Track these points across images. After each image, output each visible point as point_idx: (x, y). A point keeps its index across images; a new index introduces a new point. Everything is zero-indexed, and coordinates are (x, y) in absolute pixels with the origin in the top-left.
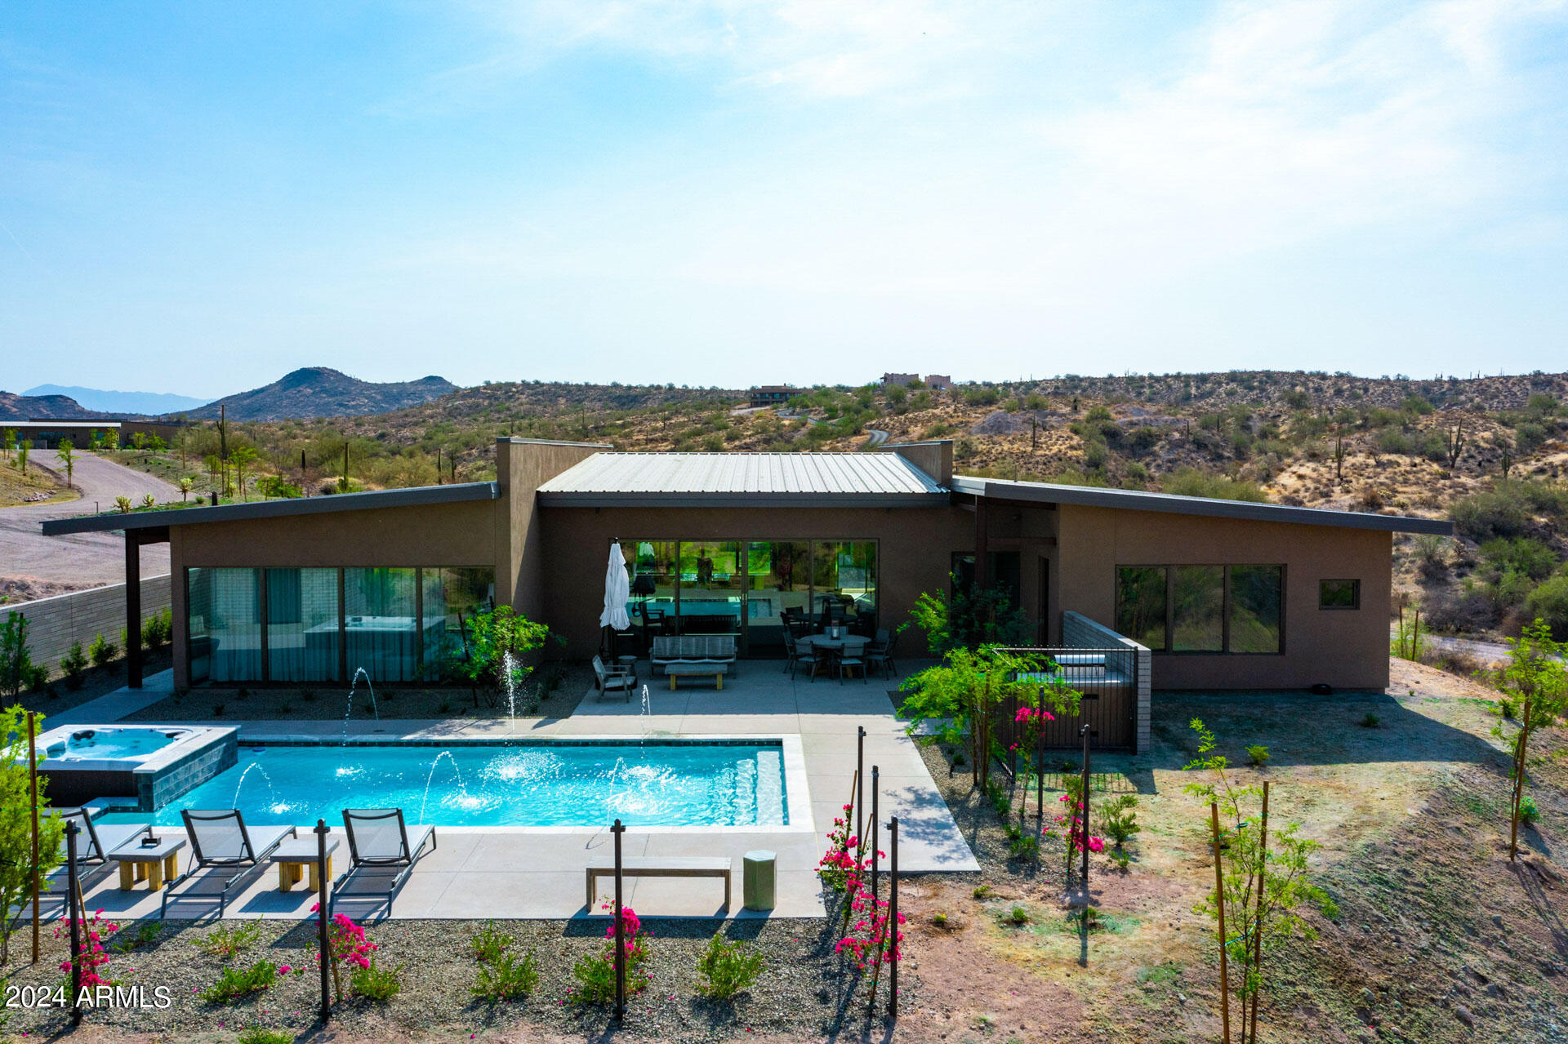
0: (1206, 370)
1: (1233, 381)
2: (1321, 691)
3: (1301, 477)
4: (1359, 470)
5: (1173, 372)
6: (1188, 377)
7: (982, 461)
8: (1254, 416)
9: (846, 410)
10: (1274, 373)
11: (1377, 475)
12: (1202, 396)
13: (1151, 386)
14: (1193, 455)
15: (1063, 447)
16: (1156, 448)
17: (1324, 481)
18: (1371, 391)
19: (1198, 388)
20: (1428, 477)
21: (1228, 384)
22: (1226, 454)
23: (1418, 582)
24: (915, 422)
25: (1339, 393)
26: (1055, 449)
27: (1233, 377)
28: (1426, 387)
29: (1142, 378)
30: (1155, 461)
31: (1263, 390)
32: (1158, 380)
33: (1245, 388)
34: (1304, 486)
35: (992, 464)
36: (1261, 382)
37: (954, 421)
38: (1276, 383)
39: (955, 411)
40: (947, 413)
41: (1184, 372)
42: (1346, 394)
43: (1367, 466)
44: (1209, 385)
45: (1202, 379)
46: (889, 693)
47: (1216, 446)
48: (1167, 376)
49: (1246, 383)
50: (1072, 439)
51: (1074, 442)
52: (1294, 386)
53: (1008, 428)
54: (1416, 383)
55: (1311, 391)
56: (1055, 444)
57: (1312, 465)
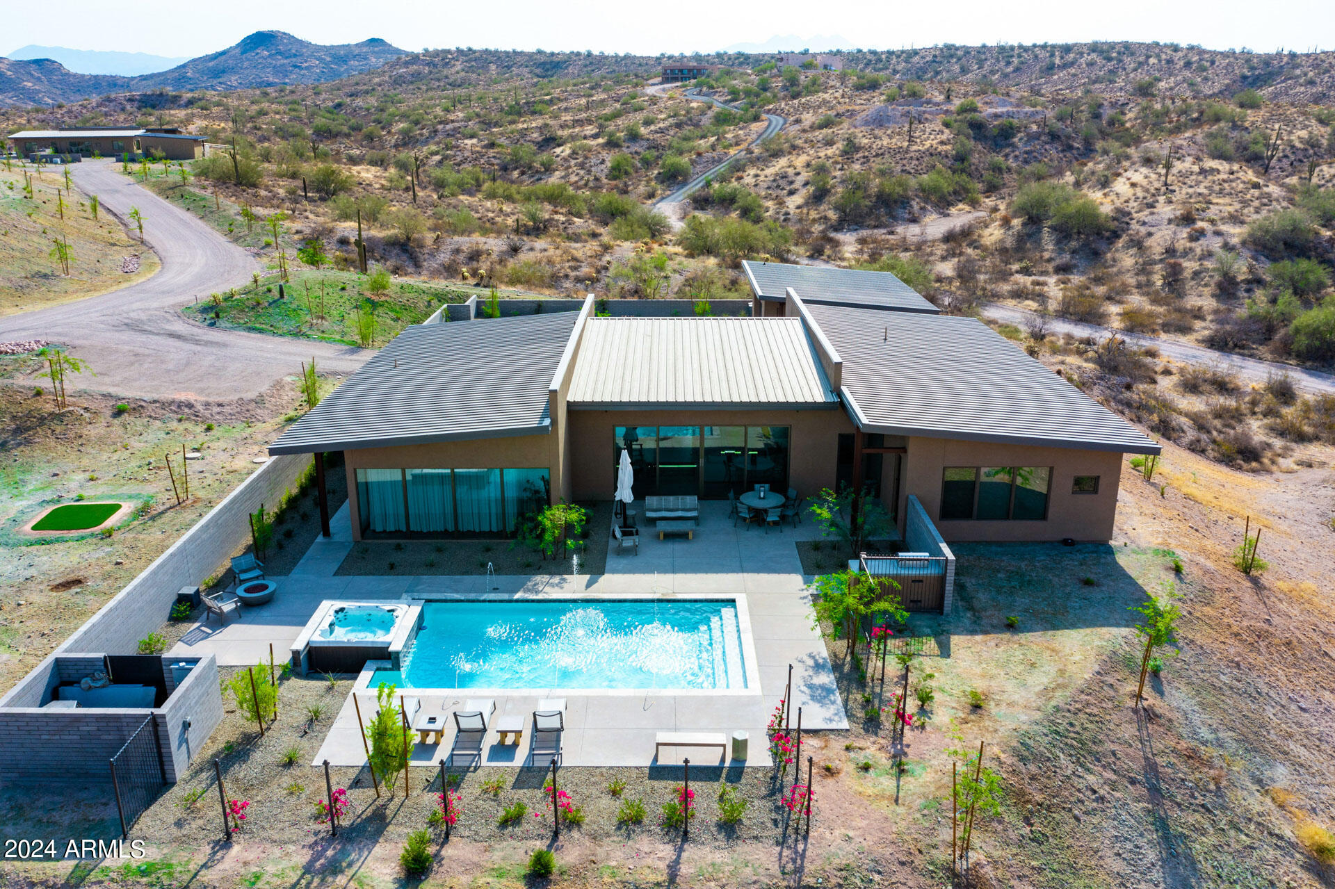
0: (1070, 41)
1: (1094, 51)
2: (1068, 542)
3: (1133, 185)
4: (1183, 175)
5: (1040, 42)
6: (1053, 46)
7: (864, 157)
8: (1106, 103)
9: (748, 93)
10: (1132, 43)
11: (1198, 183)
12: (1064, 66)
13: (1020, 56)
14: (1047, 147)
15: (935, 142)
16: (1016, 140)
17: (1153, 191)
18: (1217, 63)
19: (1062, 58)
20: (1241, 186)
21: (1089, 54)
22: (1076, 145)
23: (1213, 296)
24: (806, 107)
25: (1188, 64)
26: (928, 144)
27: (1095, 48)
28: (1267, 60)
29: (1012, 48)
30: (1013, 152)
31: (1120, 61)
32: (1026, 49)
33: (1105, 59)
34: (1134, 195)
35: (872, 160)
36: (1119, 53)
37: (841, 109)
38: (1132, 54)
39: (843, 97)
40: (836, 98)
41: (1050, 43)
42: (1194, 66)
43: (1192, 173)
44: (1072, 55)
45: (1067, 49)
46: (796, 543)
47: (1069, 137)
48: (1035, 46)
49: (1105, 54)
50: (942, 132)
51: (944, 137)
52: (1148, 57)
53: (889, 121)
54: (1259, 56)
55: (1163, 62)
56: (928, 138)
57: (1144, 170)
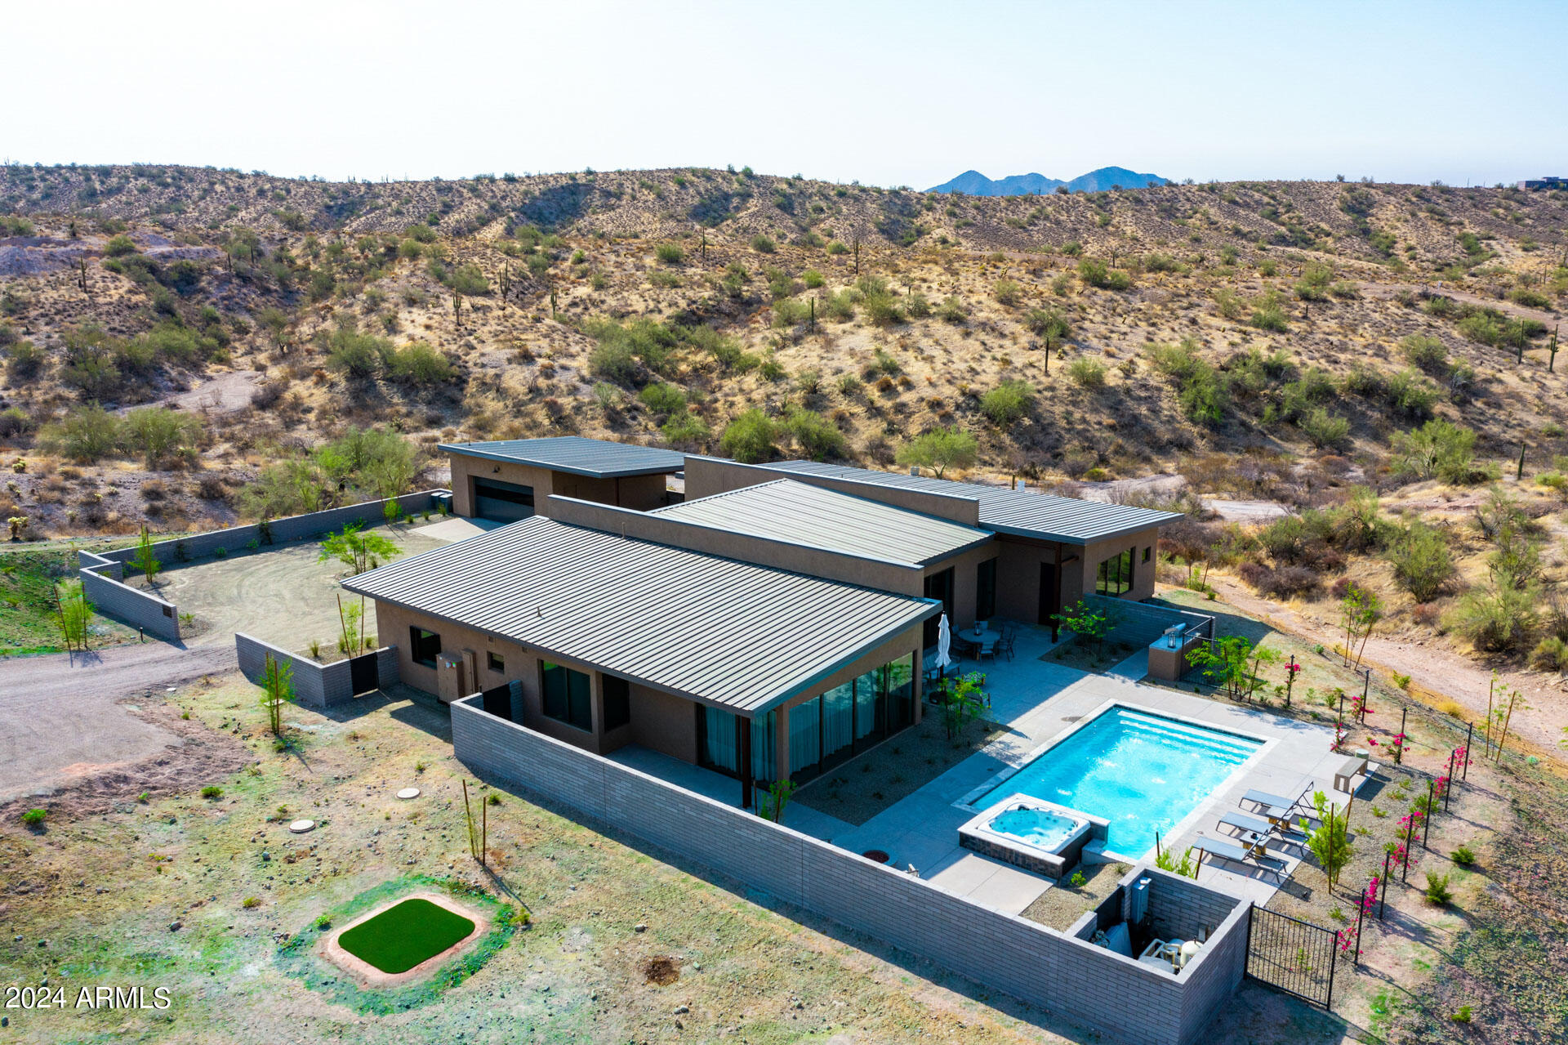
5: (66, 163)
15: (120, 292)
17: (453, 331)
26: (114, 294)
30: (208, 297)
49: (158, 180)
51: (126, 285)
52: (212, 184)
55: (233, 190)
56: (107, 287)
